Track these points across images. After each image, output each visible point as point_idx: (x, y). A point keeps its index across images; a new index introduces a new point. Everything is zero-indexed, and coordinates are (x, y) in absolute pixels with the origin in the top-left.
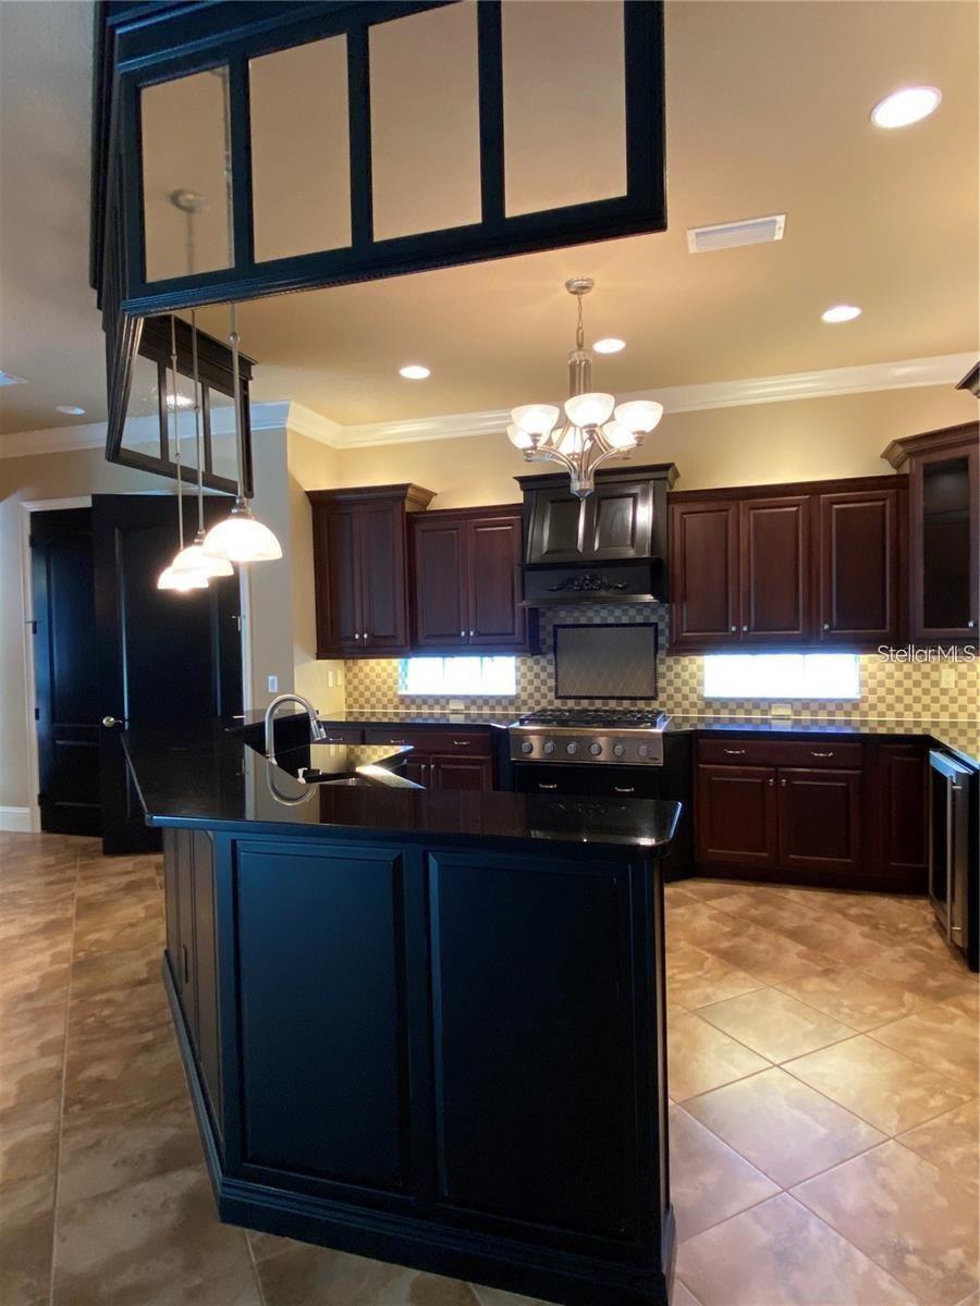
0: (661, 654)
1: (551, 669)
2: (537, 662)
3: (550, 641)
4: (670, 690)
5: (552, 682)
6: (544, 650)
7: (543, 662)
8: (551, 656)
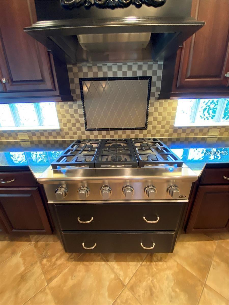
0: (152, 100)
1: (81, 111)
2: (71, 107)
3: (78, 91)
4: (155, 123)
5: (82, 121)
6: (75, 98)
7: (75, 106)
8: (80, 102)
